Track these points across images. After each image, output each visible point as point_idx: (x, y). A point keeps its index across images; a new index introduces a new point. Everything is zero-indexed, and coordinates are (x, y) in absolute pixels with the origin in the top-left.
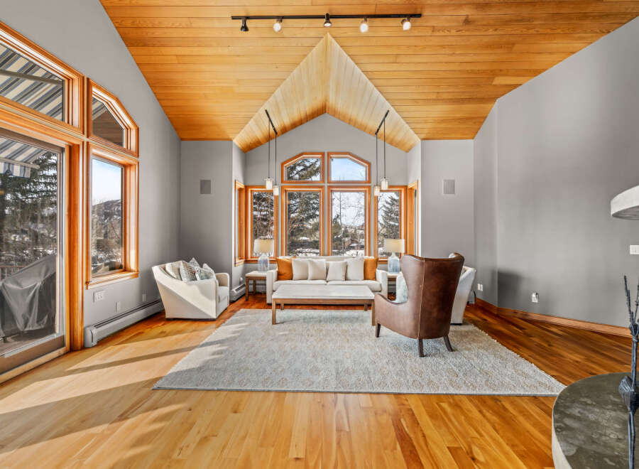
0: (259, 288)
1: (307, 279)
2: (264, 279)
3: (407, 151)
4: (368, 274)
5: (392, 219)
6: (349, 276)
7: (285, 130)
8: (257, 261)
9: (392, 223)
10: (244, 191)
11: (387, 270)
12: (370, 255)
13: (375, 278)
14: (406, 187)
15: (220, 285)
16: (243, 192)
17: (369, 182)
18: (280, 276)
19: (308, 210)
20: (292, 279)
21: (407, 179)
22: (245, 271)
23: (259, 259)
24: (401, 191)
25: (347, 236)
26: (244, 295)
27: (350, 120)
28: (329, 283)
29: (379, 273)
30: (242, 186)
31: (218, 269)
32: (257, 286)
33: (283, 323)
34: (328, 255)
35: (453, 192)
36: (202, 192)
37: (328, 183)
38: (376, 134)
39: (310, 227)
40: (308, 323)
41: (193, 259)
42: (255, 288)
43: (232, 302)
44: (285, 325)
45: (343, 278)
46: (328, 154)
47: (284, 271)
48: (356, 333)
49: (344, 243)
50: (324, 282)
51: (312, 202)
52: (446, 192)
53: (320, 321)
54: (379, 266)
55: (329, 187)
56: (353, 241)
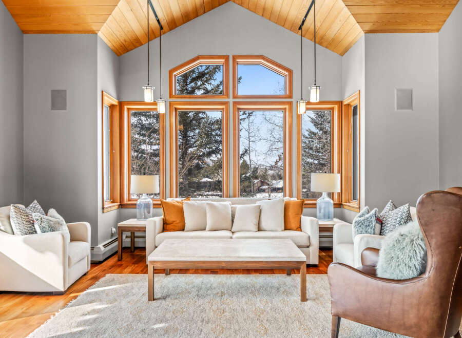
0: (139, 242)
1: (205, 230)
2: (143, 229)
3: (342, 54)
4: (290, 223)
5: (311, 156)
6: (264, 225)
7: (174, 24)
8: (135, 204)
9: (311, 160)
10: (118, 108)
11: (315, 216)
12: (291, 196)
13: (299, 228)
14: (341, 102)
15: (72, 240)
16: (116, 110)
17: (290, 96)
18: (166, 226)
19: (210, 143)
20: (183, 230)
21: (342, 91)
22: (120, 218)
23: (138, 202)
24: (333, 109)
25: (256, 177)
26: (116, 252)
27: (264, 9)
28: (236, 235)
29: (306, 221)
30: (115, 102)
31: (71, 215)
32: (136, 240)
33: (164, 298)
34: (235, 196)
35: (410, 106)
36: (54, 107)
37: (234, 97)
38: (300, 28)
39: (211, 164)
40: (204, 297)
41: (36, 201)
42: (133, 242)
43: (94, 264)
44: (168, 302)
45: (255, 228)
46: (234, 58)
47: (171, 218)
48: (277, 316)
49: (254, 184)
50: (228, 234)
51: (214, 133)
52: (400, 107)
53: (223, 294)
54: (305, 210)
55: (235, 103)
56: (263, 183)
